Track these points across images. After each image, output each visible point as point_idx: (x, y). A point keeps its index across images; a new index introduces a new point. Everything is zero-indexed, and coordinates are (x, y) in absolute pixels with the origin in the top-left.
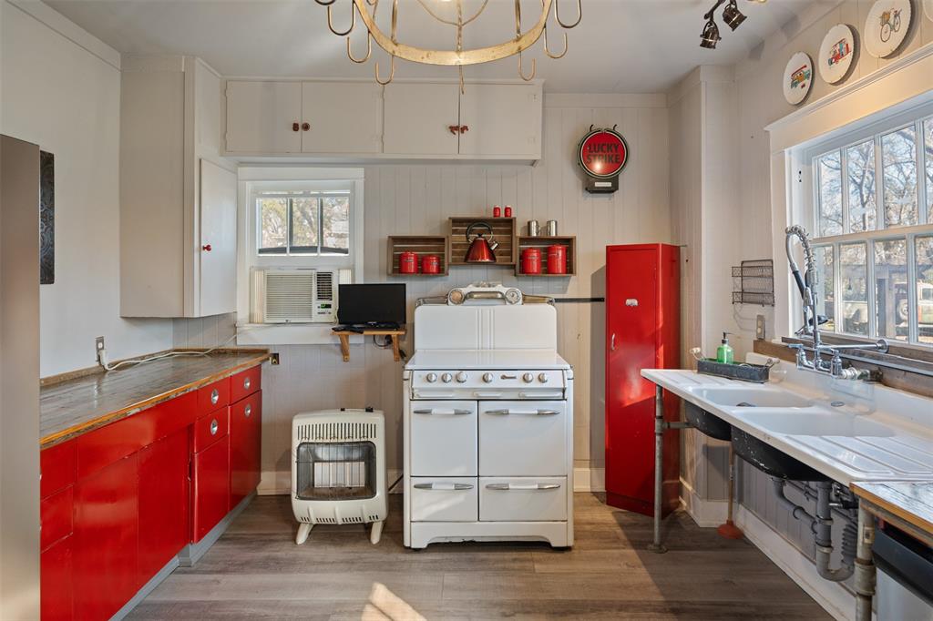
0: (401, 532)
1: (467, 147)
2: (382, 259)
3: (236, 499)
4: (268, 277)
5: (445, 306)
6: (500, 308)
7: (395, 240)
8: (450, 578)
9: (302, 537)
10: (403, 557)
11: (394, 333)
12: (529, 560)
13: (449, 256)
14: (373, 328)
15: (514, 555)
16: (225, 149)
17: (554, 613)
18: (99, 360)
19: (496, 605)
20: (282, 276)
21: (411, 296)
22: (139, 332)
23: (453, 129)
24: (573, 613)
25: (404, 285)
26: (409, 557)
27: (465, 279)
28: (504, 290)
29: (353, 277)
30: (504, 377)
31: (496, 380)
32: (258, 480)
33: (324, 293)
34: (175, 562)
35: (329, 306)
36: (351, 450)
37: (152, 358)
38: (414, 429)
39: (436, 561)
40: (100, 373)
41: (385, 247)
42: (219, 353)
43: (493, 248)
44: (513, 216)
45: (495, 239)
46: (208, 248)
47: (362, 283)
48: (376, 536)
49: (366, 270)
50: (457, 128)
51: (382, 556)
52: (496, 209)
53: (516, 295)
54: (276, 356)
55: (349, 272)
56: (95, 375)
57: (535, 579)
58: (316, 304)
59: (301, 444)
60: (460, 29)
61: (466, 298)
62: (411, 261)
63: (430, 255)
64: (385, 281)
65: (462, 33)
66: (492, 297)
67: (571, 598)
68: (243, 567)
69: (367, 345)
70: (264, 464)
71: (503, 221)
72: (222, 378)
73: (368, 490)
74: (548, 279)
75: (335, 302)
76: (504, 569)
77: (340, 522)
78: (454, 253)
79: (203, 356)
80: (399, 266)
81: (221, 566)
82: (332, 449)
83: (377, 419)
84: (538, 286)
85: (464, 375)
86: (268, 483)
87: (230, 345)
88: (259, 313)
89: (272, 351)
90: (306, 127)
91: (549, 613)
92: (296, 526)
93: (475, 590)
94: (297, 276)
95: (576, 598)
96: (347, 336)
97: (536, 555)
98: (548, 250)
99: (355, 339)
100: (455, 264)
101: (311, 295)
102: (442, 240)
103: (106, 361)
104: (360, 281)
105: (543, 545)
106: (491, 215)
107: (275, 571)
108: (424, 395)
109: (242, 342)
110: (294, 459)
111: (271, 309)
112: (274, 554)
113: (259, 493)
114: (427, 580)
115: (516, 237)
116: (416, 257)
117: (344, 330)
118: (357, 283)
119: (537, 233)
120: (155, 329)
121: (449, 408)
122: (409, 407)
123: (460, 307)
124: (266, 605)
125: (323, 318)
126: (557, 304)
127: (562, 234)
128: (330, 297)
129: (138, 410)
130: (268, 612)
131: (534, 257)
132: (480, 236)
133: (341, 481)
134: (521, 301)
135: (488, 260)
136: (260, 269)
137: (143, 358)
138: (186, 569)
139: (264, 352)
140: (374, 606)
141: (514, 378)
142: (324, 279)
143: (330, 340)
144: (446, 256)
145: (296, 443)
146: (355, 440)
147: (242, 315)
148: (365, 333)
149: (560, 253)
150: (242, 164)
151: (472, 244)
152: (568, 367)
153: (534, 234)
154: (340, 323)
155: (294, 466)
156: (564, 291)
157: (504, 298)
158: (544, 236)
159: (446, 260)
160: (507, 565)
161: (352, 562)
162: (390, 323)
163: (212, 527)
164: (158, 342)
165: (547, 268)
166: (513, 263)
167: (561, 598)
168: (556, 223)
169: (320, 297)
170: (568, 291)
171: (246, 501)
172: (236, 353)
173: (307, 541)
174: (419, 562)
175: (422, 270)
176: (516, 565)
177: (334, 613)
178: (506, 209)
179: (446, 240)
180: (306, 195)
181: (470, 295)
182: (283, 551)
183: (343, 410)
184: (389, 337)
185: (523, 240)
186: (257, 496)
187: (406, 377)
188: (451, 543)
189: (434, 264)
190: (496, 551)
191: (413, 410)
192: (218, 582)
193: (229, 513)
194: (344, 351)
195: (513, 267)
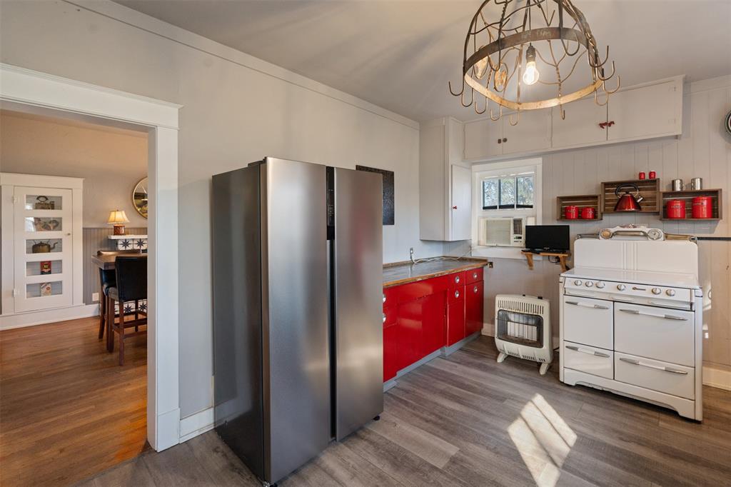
0: (558, 373)
1: (614, 135)
2: (553, 210)
3: (469, 333)
4: (487, 221)
5: (597, 240)
6: (642, 242)
7: (561, 199)
8: (587, 407)
9: (500, 359)
10: (557, 386)
11: (561, 255)
12: (656, 417)
13: (600, 208)
14: (548, 251)
15: (645, 411)
16: (464, 159)
17: (665, 453)
18: (411, 258)
19: (617, 432)
20: (494, 221)
21: (572, 233)
22: (428, 247)
23: (602, 125)
24: (682, 459)
25: (568, 226)
26: (562, 387)
27: (613, 222)
28: (647, 230)
29: (536, 222)
30: (634, 289)
31: (628, 290)
32: (482, 327)
33: (517, 230)
34: (438, 352)
35: (520, 238)
36: (528, 318)
37: (433, 260)
38: (566, 312)
39: (580, 395)
40: (411, 263)
41: (556, 204)
42: (463, 260)
43: (639, 201)
44: (657, 177)
45: (639, 195)
46: (455, 208)
47: (541, 224)
48: (543, 370)
49: (544, 217)
50: (605, 124)
51: (545, 382)
52: (640, 174)
53: (657, 234)
54: (491, 263)
55: (533, 219)
56: (409, 264)
57: (657, 430)
58: (513, 236)
59: (500, 311)
60: (560, 85)
61: (613, 235)
62: (573, 211)
63: (588, 207)
64: (556, 223)
65: (562, 87)
66: (635, 235)
67: (686, 451)
68: (468, 364)
69: (544, 262)
70: (485, 319)
71: (647, 182)
72: (460, 271)
73: (538, 343)
74: (694, 222)
75: (523, 236)
76: (631, 415)
77: (522, 357)
78: (605, 206)
79: (454, 260)
80: (565, 214)
81: (458, 361)
82: (517, 316)
83: (545, 304)
84: (684, 228)
85: (601, 284)
86: (486, 329)
87: (468, 256)
88: (483, 240)
89: (489, 261)
90: (505, 140)
91: (660, 452)
92: (498, 353)
93: (603, 419)
94: (502, 221)
95: (691, 452)
96: (531, 255)
97: (663, 416)
98: (693, 201)
99: (536, 257)
100: (607, 212)
101: (510, 232)
102: (595, 197)
103: (414, 259)
104: (540, 224)
105: (672, 413)
106: (637, 178)
107: (483, 370)
108: (572, 293)
109: (474, 255)
110: (496, 317)
111: (488, 238)
112: (484, 363)
113: (483, 334)
114: (571, 402)
115: (660, 192)
116: (577, 209)
117: (529, 251)
118: (538, 225)
119: (682, 188)
120: (435, 246)
121: (592, 303)
122: (563, 299)
123: (608, 241)
124: (476, 383)
125: (517, 244)
126: (699, 241)
127: (707, 187)
128: (521, 233)
129: (421, 279)
130: (476, 386)
131: (678, 206)
132: (627, 193)
133: (521, 334)
134: (662, 238)
135: (633, 209)
136: (484, 218)
137: (429, 259)
138: (443, 357)
139: (485, 260)
140: (534, 403)
141: (644, 290)
142: (517, 223)
143: (522, 257)
144: (599, 207)
145: (497, 309)
146: (530, 313)
147: (474, 241)
148: (541, 254)
149: (705, 203)
150: (474, 164)
151: (620, 200)
152: (698, 287)
153: (678, 189)
154: (527, 247)
155: (496, 321)
156: (712, 231)
157: (646, 235)
158: (689, 190)
159: (599, 210)
160: (635, 415)
161: (526, 379)
162: (559, 249)
163: (455, 342)
164: (435, 252)
165: (692, 214)
166: (657, 210)
167: (676, 448)
168: (701, 180)
169: (515, 232)
170: (716, 232)
171: (475, 336)
172: (471, 260)
173: (503, 362)
174: (568, 392)
175: (581, 216)
176: (643, 417)
177: (510, 398)
178: (650, 173)
179: (599, 197)
180: (508, 177)
181: (616, 233)
182: (489, 363)
183: (524, 295)
184: (557, 257)
185: (665, 194)
186: (481, 335)
187: (561, 281)
188: (592, 388)
189: (591, 212)
190: (628, 403)
191: (565, 301)
192: (456, 367)
193: (465, 339)
194: (530, 265)
195: (658, 213)
